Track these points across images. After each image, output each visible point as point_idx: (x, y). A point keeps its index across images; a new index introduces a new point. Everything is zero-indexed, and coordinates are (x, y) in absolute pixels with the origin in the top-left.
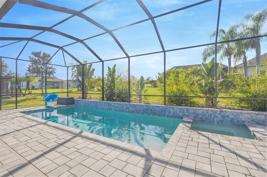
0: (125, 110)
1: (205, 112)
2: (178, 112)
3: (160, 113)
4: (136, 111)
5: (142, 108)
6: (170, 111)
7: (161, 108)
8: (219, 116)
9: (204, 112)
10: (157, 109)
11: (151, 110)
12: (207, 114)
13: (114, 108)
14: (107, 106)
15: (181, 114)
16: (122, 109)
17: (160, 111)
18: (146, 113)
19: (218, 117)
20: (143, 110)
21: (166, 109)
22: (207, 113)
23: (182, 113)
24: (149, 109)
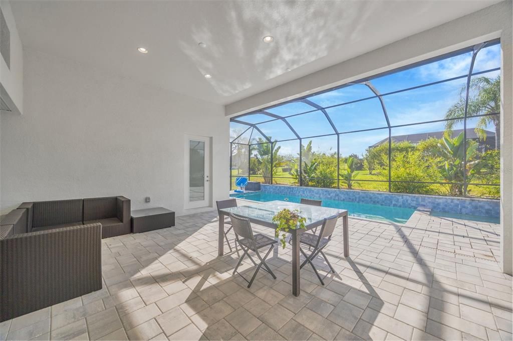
0: (333, 197)
1: (449, 201)
2: (409, 202)
3: (383, 202)
4: (350, 199)
5: (357, 196)
6: (398, 199)
7: (385, 195)
8: (469, 207)
9: (447, 202)
10: (380, 198)
11: (371, 198)
12: (452, 204)
13: (318, 196)
14: (308, 193)
15: (414, 204)
16: (329, 196)
17: (384, 199)
18: (363, 201)
19: (467, 208)
20: (359, 198)
21: (392, 197)
22: (452, 202)
23: (415, 202)
24: (367, 197)
